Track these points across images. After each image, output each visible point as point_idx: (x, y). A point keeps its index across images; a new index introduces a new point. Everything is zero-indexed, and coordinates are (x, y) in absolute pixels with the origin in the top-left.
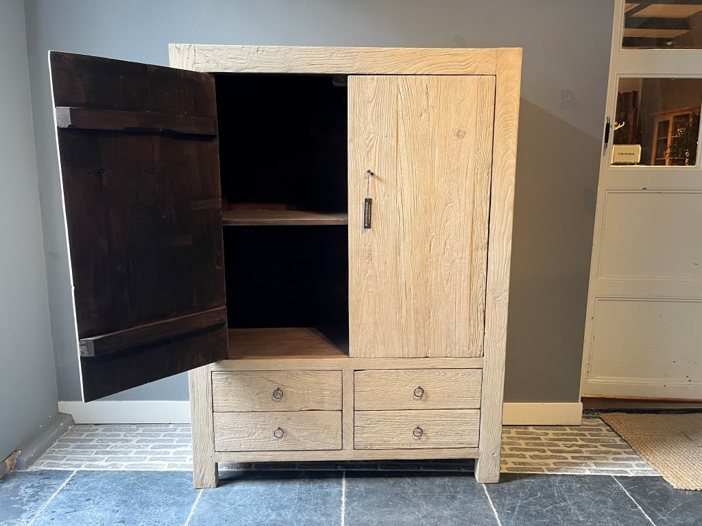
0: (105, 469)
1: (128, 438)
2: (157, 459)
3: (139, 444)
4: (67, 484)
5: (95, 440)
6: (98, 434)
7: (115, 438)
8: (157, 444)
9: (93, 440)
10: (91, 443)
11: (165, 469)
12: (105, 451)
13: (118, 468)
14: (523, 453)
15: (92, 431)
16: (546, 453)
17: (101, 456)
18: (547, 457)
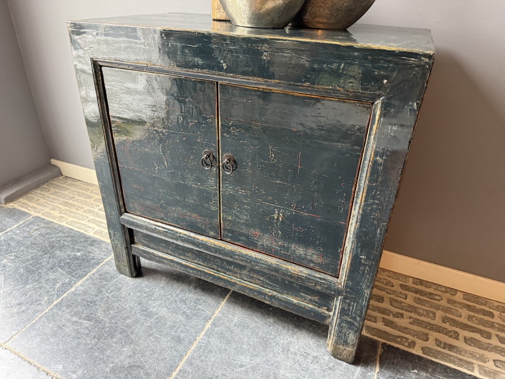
0: (52, 220)
1: (92, 195)
2: (94, 221)
3: (93, 202)
4: (18, 227)
5: (70, 190)
6: (75, 186)
7: (84, 192)
9: (70, 189)
10: (64, 192)
11: (91, 234)
12: (67, 203)
13: (61, 222)
14: (458, 330)
15: (74, 182)
16: (490, 339)
17: (61, 206)
18: (488, 348)
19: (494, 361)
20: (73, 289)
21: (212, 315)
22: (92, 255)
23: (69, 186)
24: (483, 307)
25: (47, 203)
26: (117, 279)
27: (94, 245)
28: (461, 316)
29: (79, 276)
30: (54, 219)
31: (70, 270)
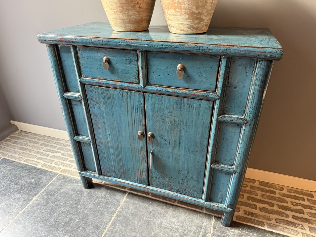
0: (14, 160)
1: (38, 141)
2: (41, 159)
3: (40, 146)
6: (27, 136)
7: (33, 140)
8: (48, 148)
9: (24, 139)
10: (20, 141)
11: (40, 167)
12: (23, 148)
13: (20, 161)
14: (256, 203)
15: (26, 134)
16: (274, 207)
17: (19, 150)
18: (273, 212)
19: (276, 219)
20: (31, 203)
21: (116, 211)
22: (41, 180)
23: (24, 137)
24: (270, 189)
25: (10, 149)
26: (57, 194)
27: (42, 174)
28: (258, 195)
29: (34, 195)
30: (16, 159)
31: (28, 191)
